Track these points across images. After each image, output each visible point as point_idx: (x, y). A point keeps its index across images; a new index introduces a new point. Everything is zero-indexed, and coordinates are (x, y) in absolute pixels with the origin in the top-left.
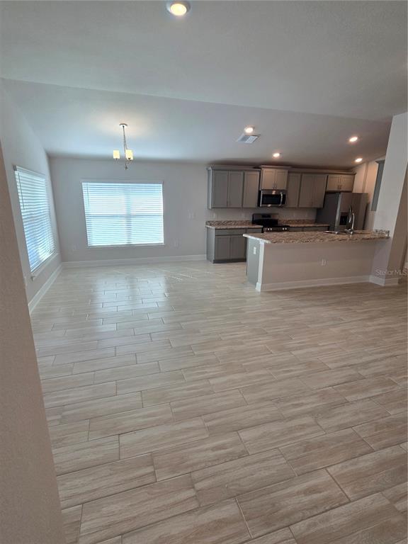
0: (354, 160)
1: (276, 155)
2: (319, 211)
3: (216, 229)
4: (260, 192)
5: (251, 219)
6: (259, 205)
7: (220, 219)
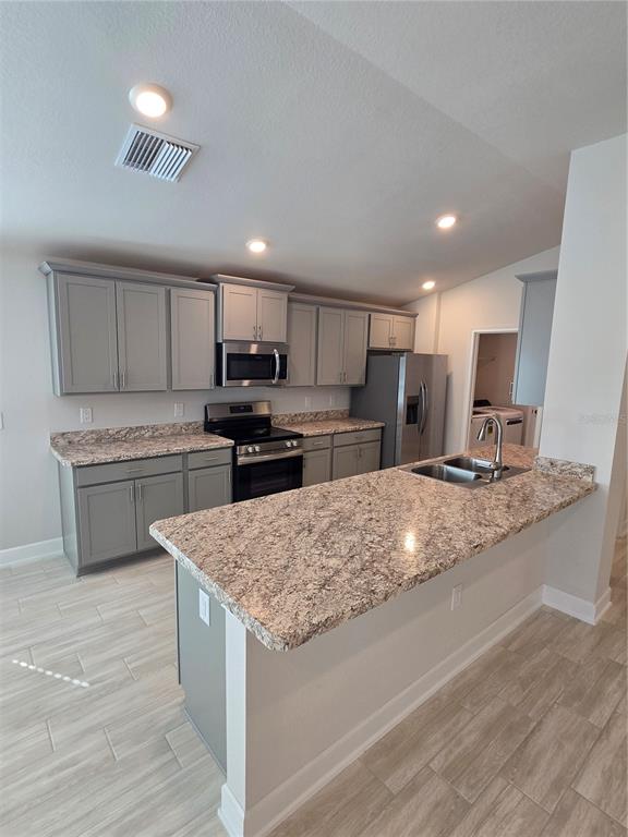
0: (421, 284)
1: (257, 247)
2: (355, 391)
3: (76, 467)
4: (218, 347)
5: (201, 419)
6: (219, 382)
7: (100, 426)
